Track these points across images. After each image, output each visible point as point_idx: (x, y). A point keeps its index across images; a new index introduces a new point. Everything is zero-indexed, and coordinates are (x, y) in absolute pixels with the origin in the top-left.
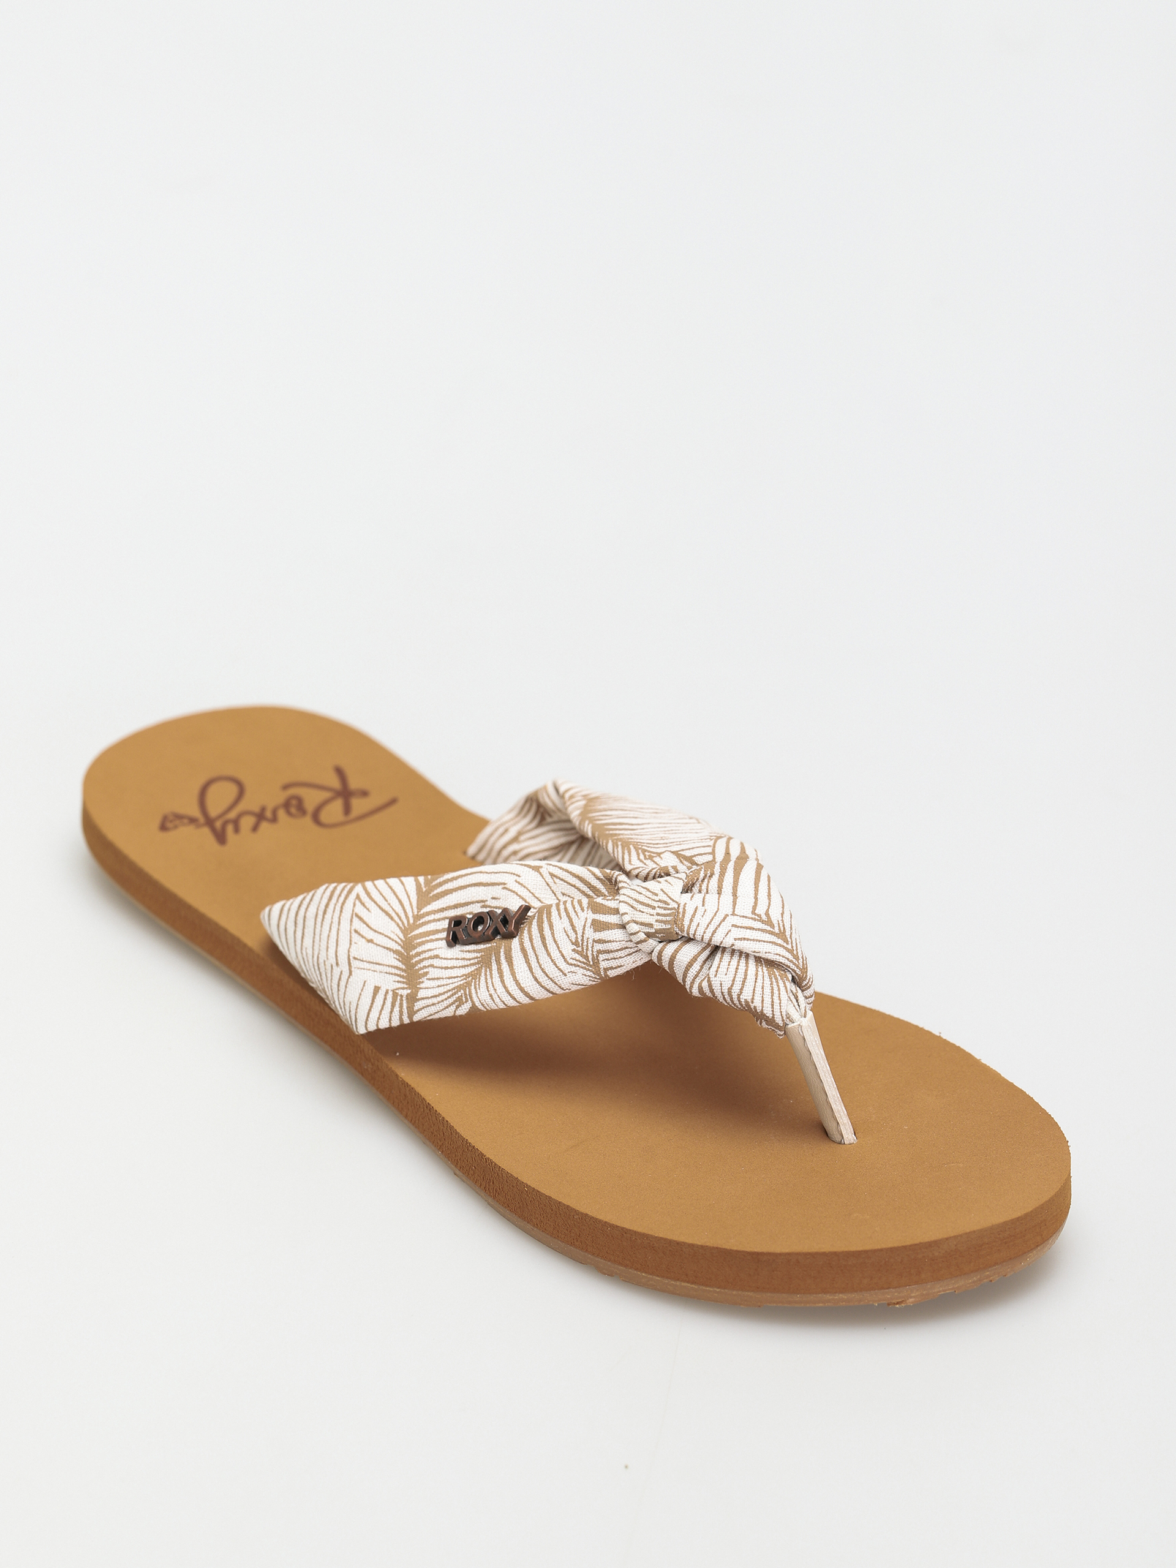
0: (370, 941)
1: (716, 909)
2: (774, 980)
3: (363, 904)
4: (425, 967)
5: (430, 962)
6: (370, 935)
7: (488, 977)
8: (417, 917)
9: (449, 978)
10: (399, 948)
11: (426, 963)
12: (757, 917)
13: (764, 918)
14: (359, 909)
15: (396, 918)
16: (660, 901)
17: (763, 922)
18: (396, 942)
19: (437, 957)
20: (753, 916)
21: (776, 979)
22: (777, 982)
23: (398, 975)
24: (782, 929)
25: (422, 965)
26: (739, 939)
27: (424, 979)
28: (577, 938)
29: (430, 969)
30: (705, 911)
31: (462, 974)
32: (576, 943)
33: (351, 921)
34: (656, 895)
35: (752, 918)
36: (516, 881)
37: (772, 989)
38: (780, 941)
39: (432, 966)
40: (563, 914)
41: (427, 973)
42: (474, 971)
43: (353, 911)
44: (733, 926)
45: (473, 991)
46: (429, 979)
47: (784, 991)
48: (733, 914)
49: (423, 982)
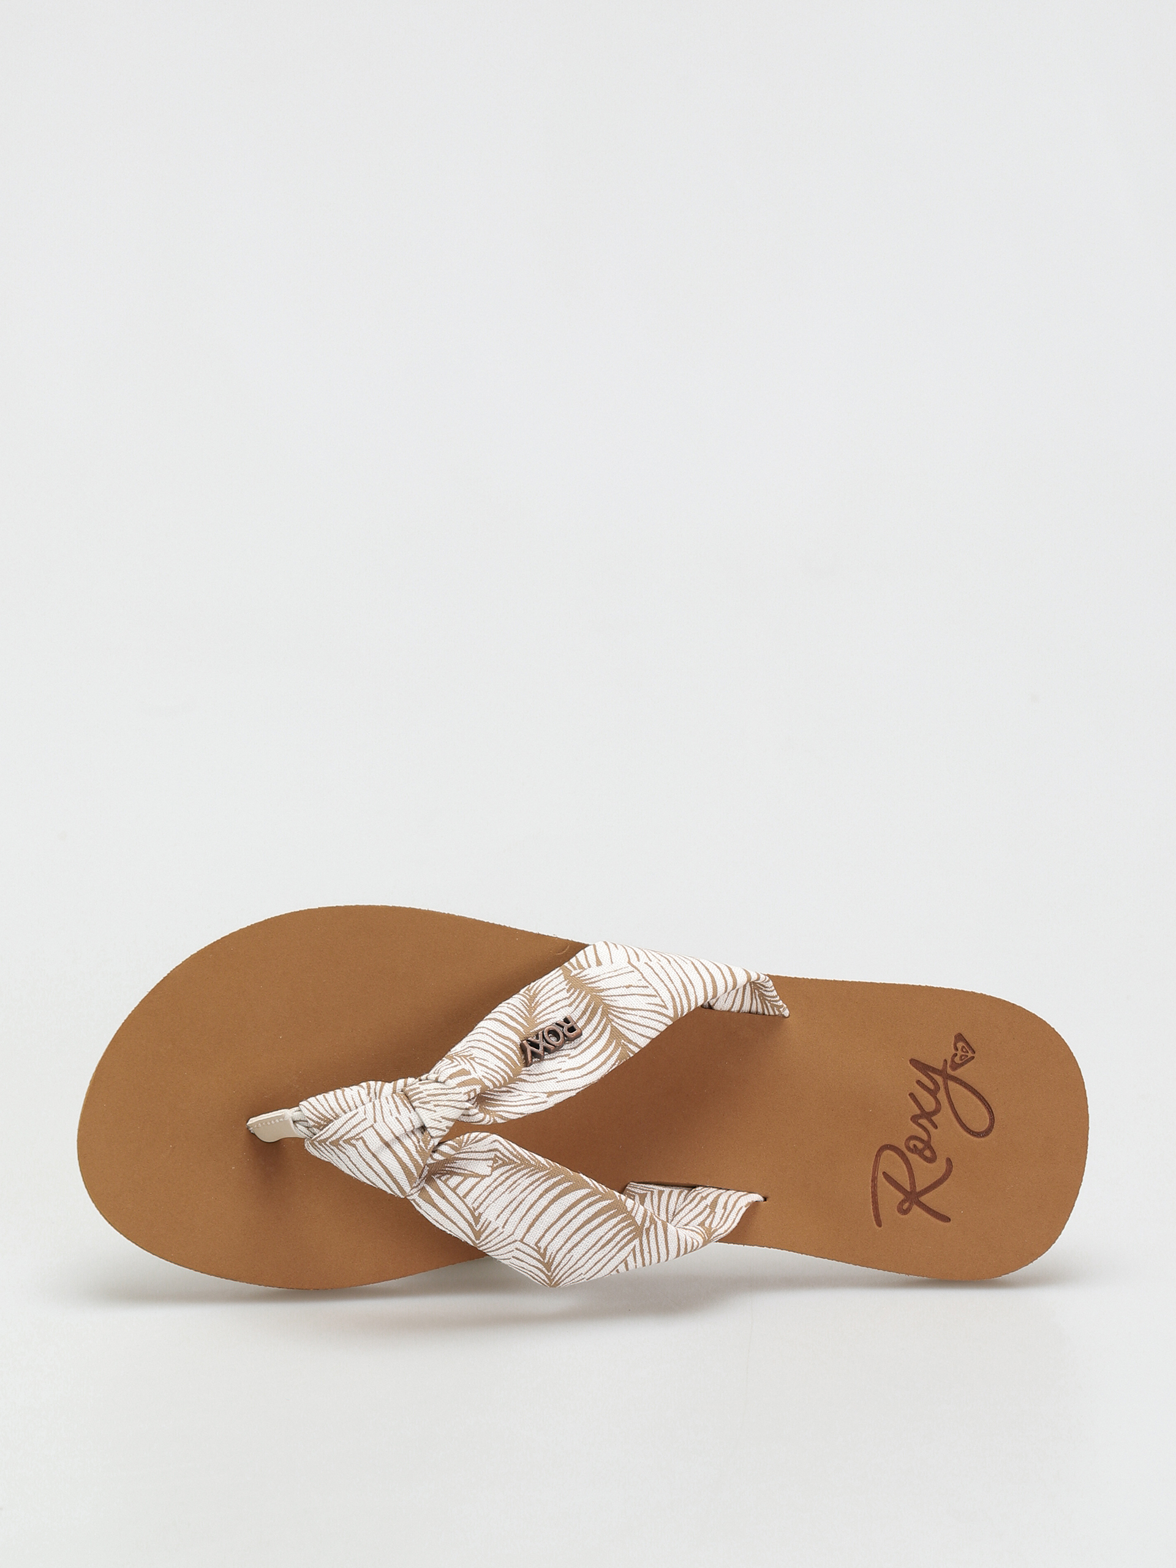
0: (628, 987)
1: (386, 1120)
2: (320, 1116)
3: (656, 1005)
4: (573, 994)
5: (572, 999)
6: (633, 990)
7: (519, 1012)
8: (610, 1021)
9: (549, 997)
10: (601, 994)
11: (574, 996)
12: (357, 1137)
13: (353, 1142)
14: (658, 1001)
15: (623, 1011)
16: (429, 1102)
17: (352, 1138)
18: (608, 996)
19: (570, 1005)
20: (360, 1136)
21: (319, 1118)
22: (317, 1117)
23: (588, 979)
24: (340, 1147)
25: (576, 993)
26: (356, 1114)
27: (567, 987)
28: (475, 1061)
29: (568, 995)
30: (391, 1115)
31: (542, 1005)
32: (473, 1059)
33: (656, 990)
34: (435, 1106)
35: (359, 1133)
36: (556, 1078)
37: (316, 1110)
38: (334, 1138)
39: (568, 998)
40: (497, 1069)
41: (568, 991)
42: (534, 1011)
43: (660, 997)
44: (366, 1119)
45: (524, 999)
46: (564, 989)
47: (310, 1116)
48: (372, 1126)
49: (566, 985)
